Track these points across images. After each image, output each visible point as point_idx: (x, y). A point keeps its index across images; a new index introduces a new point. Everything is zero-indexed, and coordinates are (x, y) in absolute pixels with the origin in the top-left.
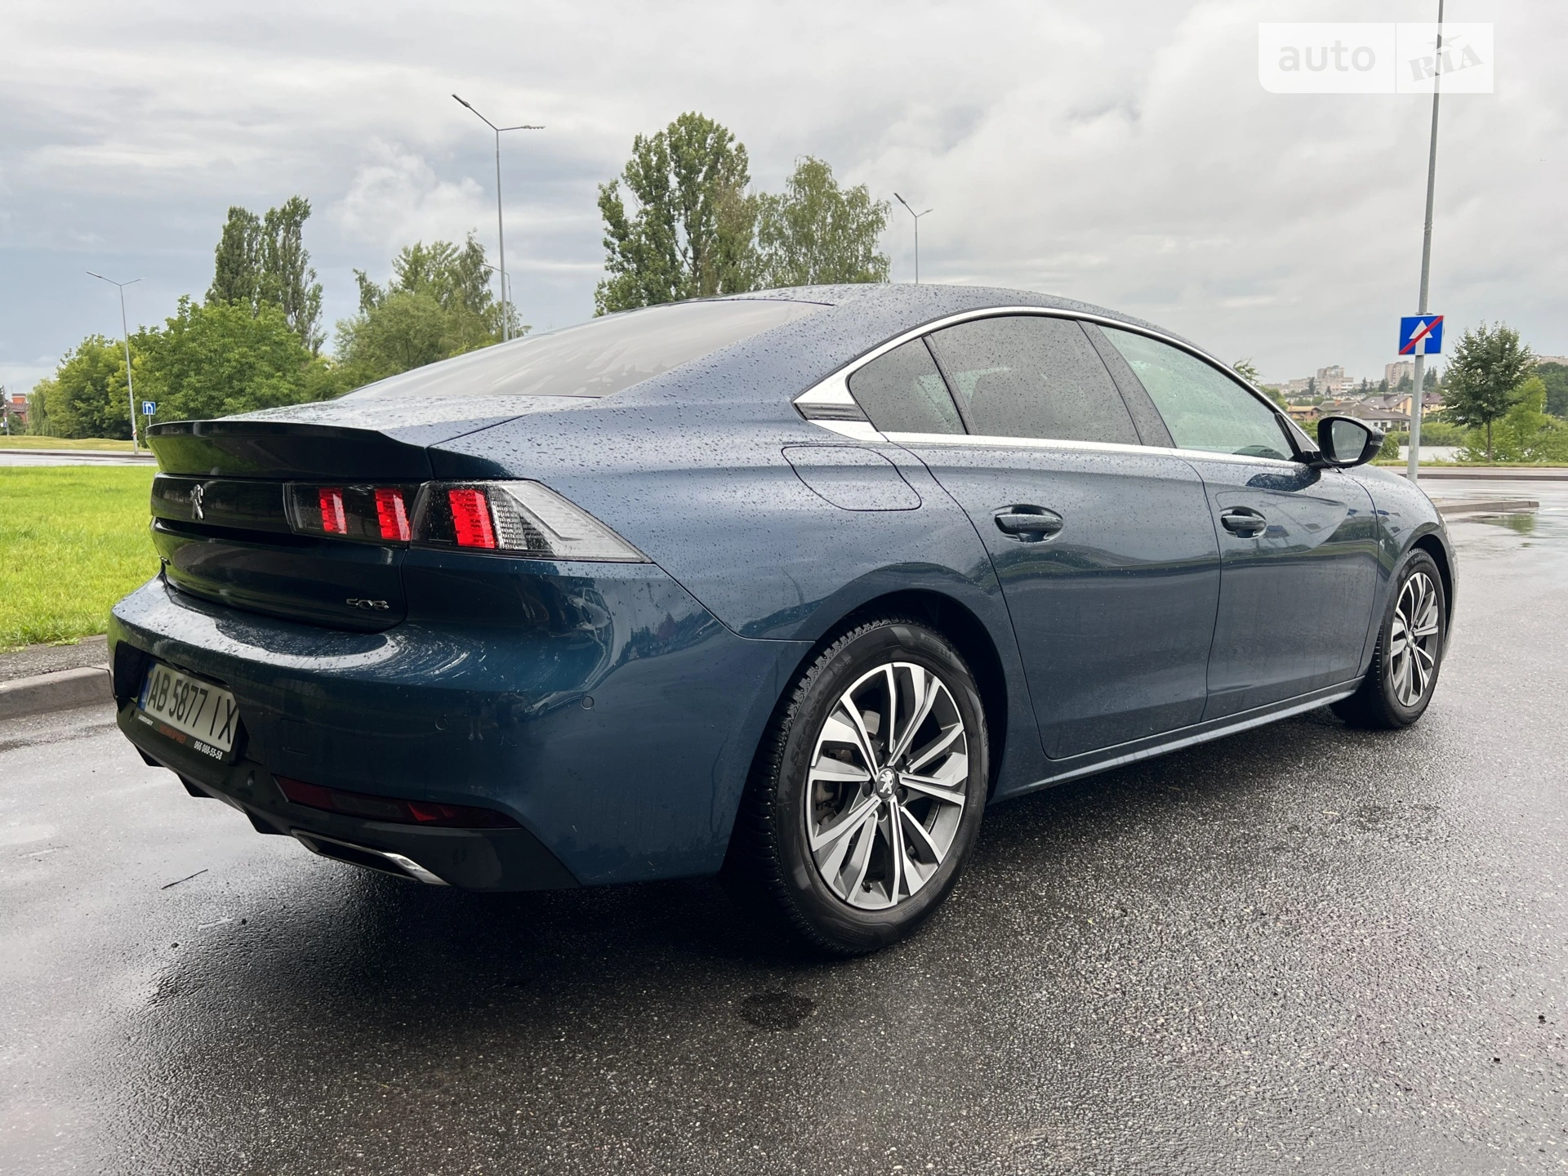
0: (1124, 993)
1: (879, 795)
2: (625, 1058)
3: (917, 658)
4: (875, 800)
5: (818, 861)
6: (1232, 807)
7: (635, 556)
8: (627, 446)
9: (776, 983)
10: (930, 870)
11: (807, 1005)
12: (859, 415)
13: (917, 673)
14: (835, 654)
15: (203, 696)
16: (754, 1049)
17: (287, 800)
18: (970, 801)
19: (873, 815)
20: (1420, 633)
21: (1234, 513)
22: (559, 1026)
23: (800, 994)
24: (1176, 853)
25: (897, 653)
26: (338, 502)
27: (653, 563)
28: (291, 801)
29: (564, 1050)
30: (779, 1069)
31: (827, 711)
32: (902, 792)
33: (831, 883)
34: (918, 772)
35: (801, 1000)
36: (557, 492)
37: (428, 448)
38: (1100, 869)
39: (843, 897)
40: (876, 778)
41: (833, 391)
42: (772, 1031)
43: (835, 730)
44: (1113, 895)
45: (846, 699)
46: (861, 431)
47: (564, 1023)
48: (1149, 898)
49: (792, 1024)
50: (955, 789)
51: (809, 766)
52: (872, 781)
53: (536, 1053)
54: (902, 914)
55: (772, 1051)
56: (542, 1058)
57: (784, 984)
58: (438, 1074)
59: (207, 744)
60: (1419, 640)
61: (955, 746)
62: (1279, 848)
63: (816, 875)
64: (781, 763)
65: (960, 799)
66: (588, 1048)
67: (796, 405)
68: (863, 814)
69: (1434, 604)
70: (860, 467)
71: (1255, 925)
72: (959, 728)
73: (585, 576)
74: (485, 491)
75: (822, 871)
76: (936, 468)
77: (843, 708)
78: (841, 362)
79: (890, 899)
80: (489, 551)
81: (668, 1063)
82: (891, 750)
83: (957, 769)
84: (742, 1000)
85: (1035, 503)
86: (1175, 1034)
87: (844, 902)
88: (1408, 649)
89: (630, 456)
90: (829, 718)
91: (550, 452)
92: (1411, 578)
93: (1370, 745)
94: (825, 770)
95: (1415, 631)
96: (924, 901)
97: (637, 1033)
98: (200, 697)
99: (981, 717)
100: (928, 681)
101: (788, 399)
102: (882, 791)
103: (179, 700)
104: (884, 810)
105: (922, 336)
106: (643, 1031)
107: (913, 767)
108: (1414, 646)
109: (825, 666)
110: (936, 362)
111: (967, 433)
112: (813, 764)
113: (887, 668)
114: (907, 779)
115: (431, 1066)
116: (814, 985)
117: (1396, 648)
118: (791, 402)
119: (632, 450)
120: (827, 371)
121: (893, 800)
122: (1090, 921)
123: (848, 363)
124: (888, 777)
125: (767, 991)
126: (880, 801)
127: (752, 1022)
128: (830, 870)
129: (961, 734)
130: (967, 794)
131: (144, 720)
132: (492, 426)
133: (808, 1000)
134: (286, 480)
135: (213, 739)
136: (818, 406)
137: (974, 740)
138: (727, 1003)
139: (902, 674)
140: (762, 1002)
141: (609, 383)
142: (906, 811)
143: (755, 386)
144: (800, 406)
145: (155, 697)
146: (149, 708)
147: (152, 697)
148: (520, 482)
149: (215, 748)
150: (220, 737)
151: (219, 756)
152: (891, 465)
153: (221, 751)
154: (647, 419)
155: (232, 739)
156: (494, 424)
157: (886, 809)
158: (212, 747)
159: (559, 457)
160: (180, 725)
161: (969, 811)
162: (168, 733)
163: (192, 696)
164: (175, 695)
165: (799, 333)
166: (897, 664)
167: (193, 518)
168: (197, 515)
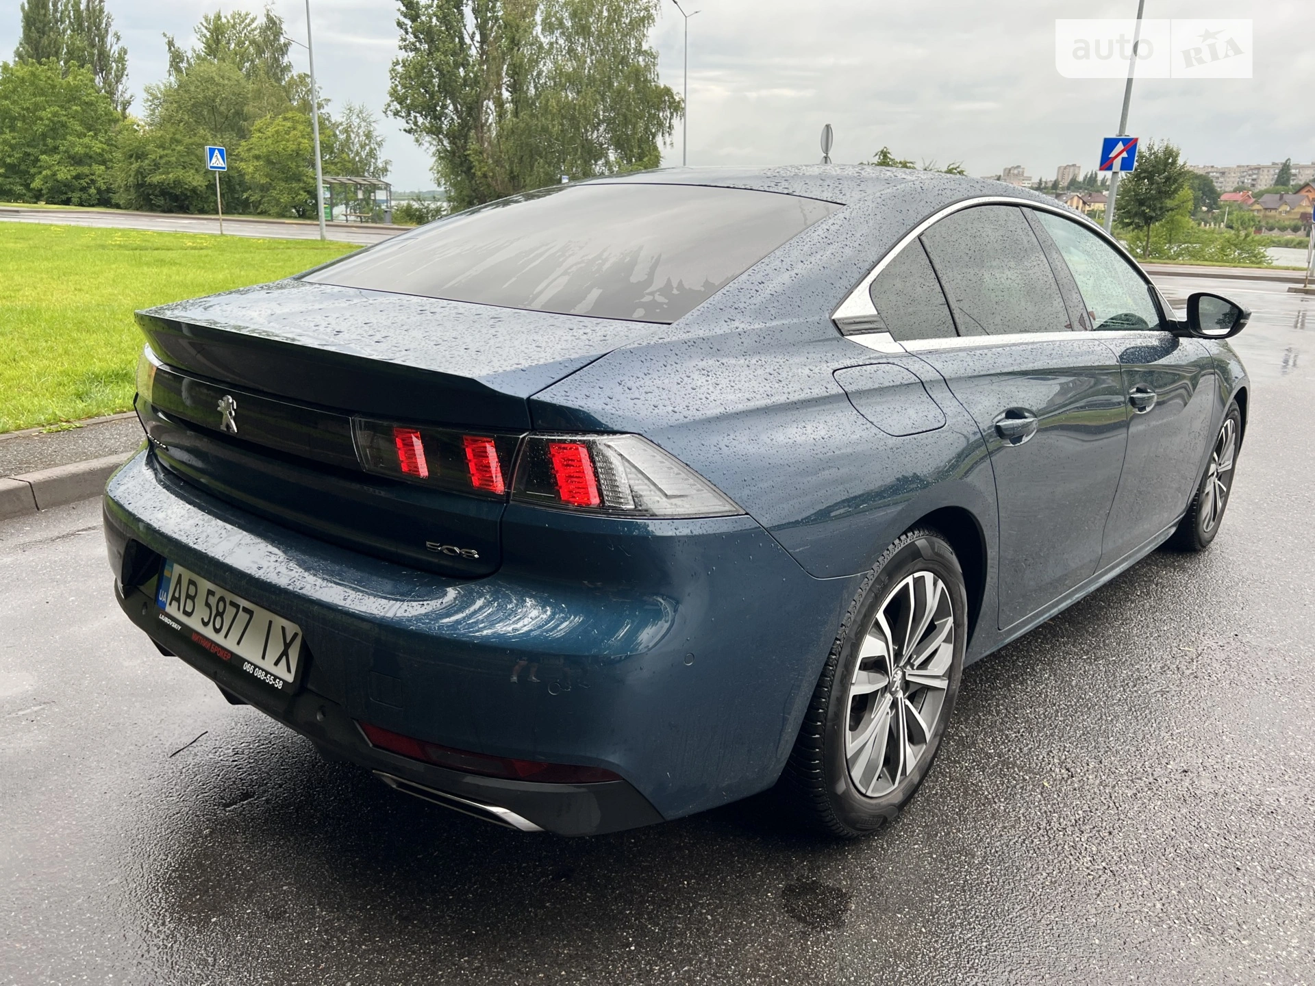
1: (892, 693)
2: (701, 969)
3: (930, 565)
5: (850, 765)
6: (1105, 643)
7: (728, 508)
9: (802, 868)
10: (921, 749)
11: (843, 897)
12: (882, 326)
13: (929, 577)
14: (876, 575)
15: (247, 616)
16: (816, 955)
17: (371, 745)
18: (951, 684)
19: (888, 713)
20: (1222, 469)
21: (1137, 392)
22: (622, 930)
23: (830, 883)
24: (1082, 698)
25: (918, 565)
26: (418, 444)
28: (376, 746)
29: (639, 962)
31: (866, 630)
32: (906, 685)
33: (857, 783)
34: (919, 666)
35: (833, 890)
36: (659, 445)
37: (529, 398)
38: (1027, 720)
39: (865, 792)
40: (891, 680)
41: (858, 305)
42: (822, 929)
43: (872, 647)
44: (1051, 751)
46: (881, 343)
47: (626, 926)
48: (1083, 755)
49: (837, 921)
50: (942, 676)
51: (850, 684)
52: (889, 682)
53: (614, 967)
54: (901, 794)
55: (833, 958)
57: (810, 870)
59: (260, 668)
60: (1219, 475)
61: (946, 638)
62: (1164, 692)
63: (848, 778)
65: (944, 684)
66: (661, 958)
67: (834, 321)
68: (881, 715)
69: (1233, 443)
70: (898, 386)
72: (950, 624)
73: (690, 534)
74: (590, 446)
75: (853, 775)
76: (949, 378)
77: (877, 624)
78: (863, 271)
79: (894, 784)
81: (743, 976)
82: (905, 651)
83: (944, 656)
84: (780, 891)
85: (1020, 405)
87: (865, 796)
89: (712, 397)
90: (867, 636)
91: (642, 398)
92: (1225, 425)
93: (1183, 569)
94: (861, 684)
95: (1219, 468)
96: (916, 779)
97: (699, 938)
98: (243, 617)
99: (965, 606)
100: (936, 585)
101: (828, 316)
102: (894, 689)
103: (214, 613)
105: (919, 237)
106: (702, 932)
107: (917, 663)
108: (1216, 481)
109: (868, 588)
110: (931, 262)
111: (958, 335)
112: (853, 681)
113: (910, 580)
114: (911, 675)
117: (1208, 486)
118: (830, 318)
119: (711, 388)
120: (853, 282)
121: (901, 695)
122: (1046, 784)
123: (869, 272)
124: (899, 676)
125: (798, 879)
126: (892, 699)
127: (801, 919)
128: (857, 773)
129: (951, 628)
130: (950, 679)
131: (166, 620)
132: (582, 368)
133: (840, 890)
134: (352, 412)
135: (268, 664)
136: (852, 321)
137: (959, 630)
138: (767, 896)
139: (919, 582)
140: (799, 893)
141: (665, 303)
142: (908, 703)
143: (799, 303)
144: (837, 322)
145: (178, 600)
146: (172, 609)
147: (173, 598)
148: (624, 436)
149: (272, 675)
150: (276, 664)
151: (279, 685)
152: (918, 380)
153: (280, 679)
154: (715, 349)
155: (293, 669)
156: (582, 365)
157: (894, 705)
158: (267, 673)
159: (652, 403)
160: (219, 639)
161: (951, 692)
162: (204, 644)
163: (230, 611)
164: (208, 605)
165: (825, 240)
166: (917, 575)
167: (223, 428)
168: (228, 426)
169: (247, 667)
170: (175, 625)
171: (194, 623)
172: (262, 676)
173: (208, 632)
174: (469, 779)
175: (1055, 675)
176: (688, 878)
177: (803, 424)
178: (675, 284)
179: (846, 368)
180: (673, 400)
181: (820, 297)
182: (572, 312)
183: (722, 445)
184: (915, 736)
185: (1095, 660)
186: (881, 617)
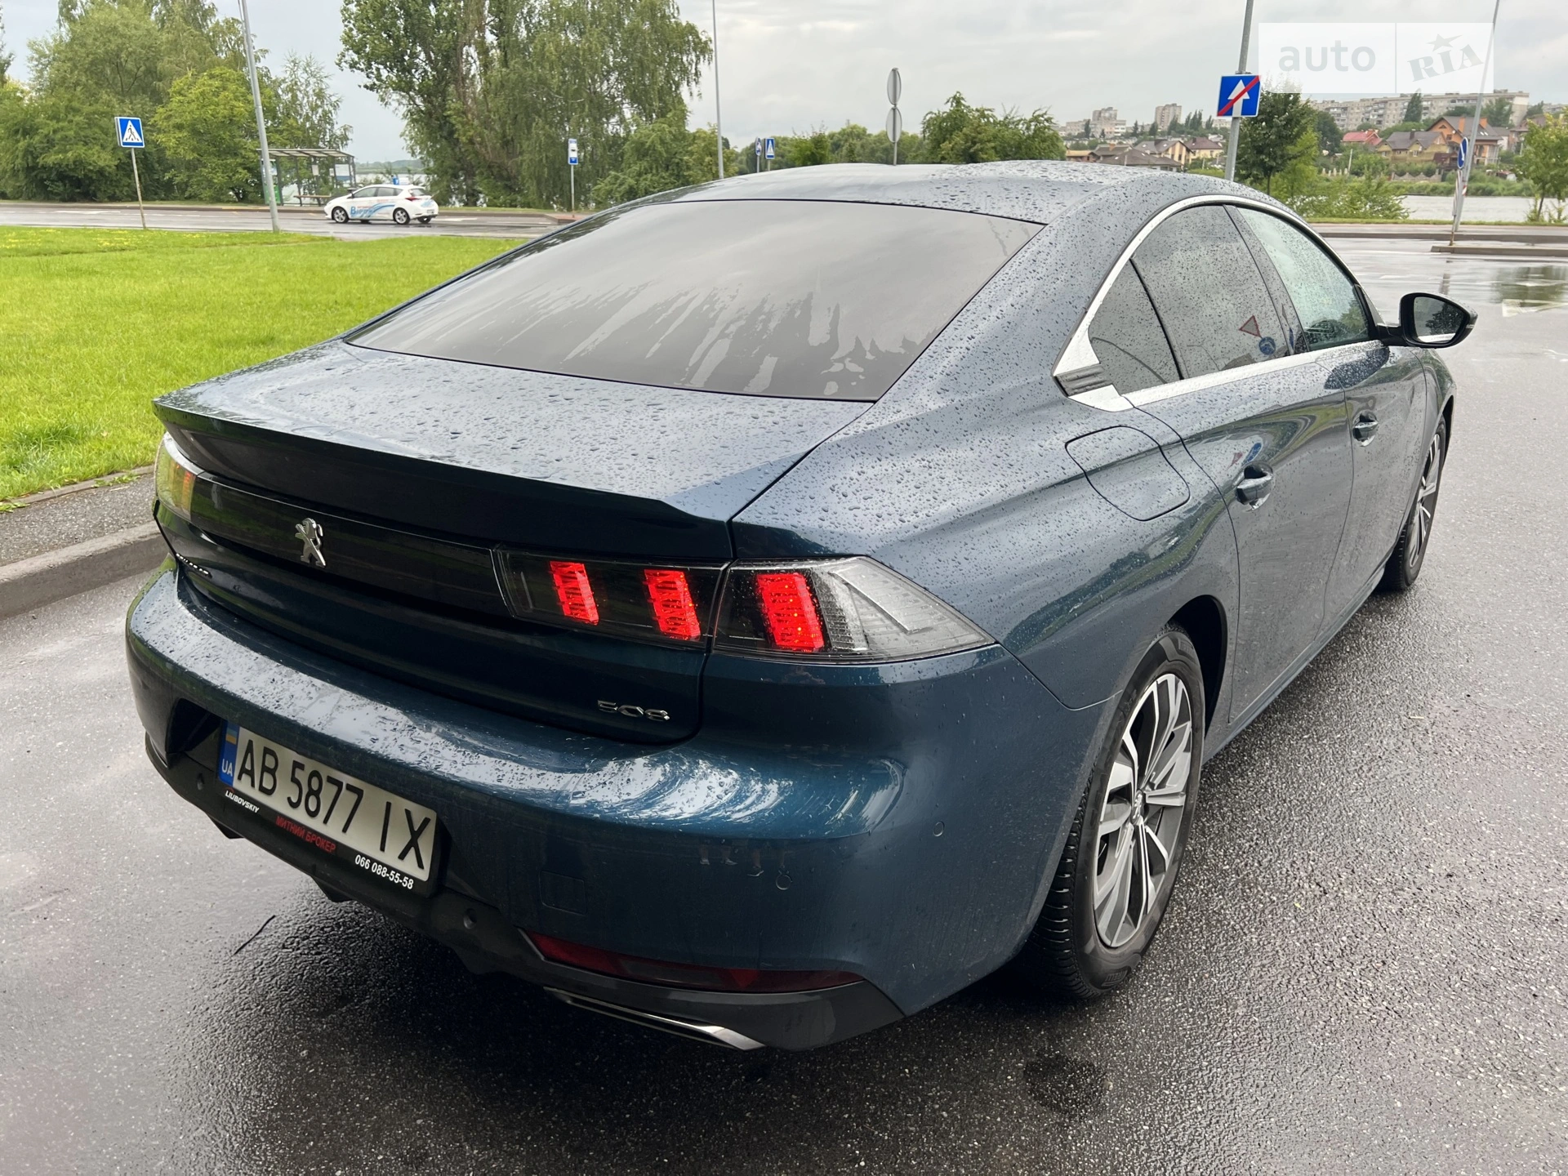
1: (1132, 822)
3: (1173, 666)
5: (1097, 918)
7: (979, 638)
9: (1041, 1040)
10: (1161, 880)
11: (1097, 1073)
12: (1105, 378)
13: (1170, 678)
15: (355, 797)
17: (542, 958)
18: (1189, 799)
19: (1131, 845)
21: (1361, 421)
22: (845, 1140)
23: (1078, 1056)
25: (1163, 668)
26: (582, 580)
27: (996, 642)
28: (551, 959)
31: (1113, 755)
32: (1147, 809)
33: (1104, 935)
34: (1157, 787)
35: (1083, 1064)
36: (891, 568)
37: (730, 521)
39: (1110, 944)
41: (1079, 355)
42: (1081, 1118)
43: (1120, 774)
46: (1105, 399)
47: (848, 1136)
49: (1095, 1104)
50: (1178, 793)
51: (1099, 823)
57: (1051, 1041)
59: (379, 863)
63: (1095, 932)
65: (1182, 801)
67: (1056, 379)
69: (1439, 461)
70: (1136, 455)
72: (1189, 727)
74: (809, 577)
75: (1100, 928)
76: (1186, 438)
77: (1125, 747)
78: (1080, 310)
79: (1136, 926)
82: (1146, 773)
83: (1182, 770)
84: (1021, 1072)
87: (1110, 948)
89: (941, 495)
90: (1114, 764)
91: (862, 507)
93: (1390, 615)
94: (1108, 821)
96: (1157, 916)
97: (938, 1142)
98: (349, 796)
100: (1177, 689)
101: (1049, 372)
102: (1134, 817)
103: (305, 791)
104: (1134, 836)
105: (1131, 260)
106: (941, 1135)
107: (1157, 782)
110: (1146, 289)
111: (1181, 378)
112: (1101, 820)
113: (1154, 687)
114: (1153, 796)
118: (1052, 375)
120: (1071, 326)
121: (1141, 821)
122: (1299, 906)
123: (1085, 311)
124: (1139, 800)
125: (1038, 1055)
126: (1132, 828)
127: (1052, 1107)
128: (1103, 925)
129: (1190, 734)
130: (1187, 794)
131: (236, 799)
132: (785, 473)
133: (1091, 1065)
134: (492, 543)
135: (390, 857)
136: (1075, 376)
137: (1197, 734)
138: (1008, 1080)
139: (1163, 688)
140: (1044, 1074)
141: (859, 373)
142: (1149, 830)
143: (1016, 360)
144: (1060, 380)
145: (251, 774)
146: (243, 785)
147: (243, 771)
148: (850, 560)
149: (397, 871)
150: (402, 856)
151: (410, 885)
152: (1155, 445)
153: (410, 877)
154: (932, 431)
155: (427, 862)
156: (785, 469)
157: (1136, 835)
158: (390, 869)
159: (875, 512)
160: (315, 824)
161: (1189, 808)
162: (296, 831)
163: (328, 791)
164: (294, 780)
165: (1034, 274)
166: (1160, 680)
167: (304, 558)
168: (313, 558)
169: (360, 861)
170: (249, 806)
171: (277, 803)
172: (383, 872)
173: (299, 815)
174: (676, 995)
175: (1278, 763)
176: (909, 1065)
177: (1045, 518)
178: (867, 347)
179: (1077, 438)
180: (897, 505)
181: (1038, 349)
182: (746, 391)
183: (960, 558)
184: (1156, 866)
185: (1318, 740)
186: (1127, 737)
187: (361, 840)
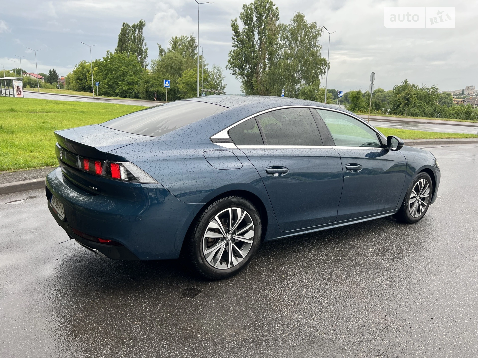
0: (280, 297)
1: (226, 241)
2: (150, 301)
3: (239, 206)
4: (225, 242)
5: (206, 257)
6: (344, 245)
7: (155, 182)
8: (159, 152)
9: (194, 285)
10: (240, 260)
12: (230, 141)
13: (239, 210)
14: (214, 206)
16: (181, 302)
18: (254, 243)
19: (224, 246)
20: (422, 196)
21: (350, 165)
22: (138, 291)
24: (319, 258)
25: (233, 205)
27: (160, 184)
28: (75, 233)
29: (136, 297)
30: (184, 308)
31: (210, 220)
32: (233, 240)
33: (209, 262)
34: (238, 235)
35: (198, 290)
36: (137, 165)
37: (106, 153)
38: (295, 261)
39: (213, 266)
40: (225, 237)
41: (224, 134)
42: (187, 298)
43: (212, 225)
44: (294, 269)
45: (216, 217)
46: (231, 146)
47: (139, 291)
48: (303, 271)
49: (193, 296)
50: (250, 239)
51: (204, 234)
52: (224, 237)
53: (130, 297)
54: (231, 270)
55: (185, 303)
56: (130, 299)
58: (105, 300)
60: (421, 198)
61: (251, 228)
62: (349, 259)
63: (205, 260)
64: (195, 233)
65: (251, 242)
66: (142, 298)
68: (221, 245)
69: (428, 188)
70: (226, 157)
71: (327, 282)
72: (252, 224)
74: (119, 165)
75: (207, 259)
76: (249, 156)
77: (215, 219)
78: (227, 126)
79: (227, 266)
80: (119, 180)
81: (159, 303)
82: (230, 230)
83: (251, 234)
84: (184, 289)
85: (280, 165)
86: (286, 309)
87: (213, 267)
88: (417, 201)
89: (159, 155)
90: (211, 222)
91: (137, 154)
92: (419, 181)
94: (209, 235)
95: (420, 196)
96: (238, 267)
97: (155, 295)
98: (60, 204)
99: (259, 221)
100: (243, 212)
101: (209, 138)
102: (227, 240)
103: (57, 203)
104: (227, 244)
105: (255, 117)
106: (157, 294)
108: (419, 200)
109: (210, 209)
110: (257, 124)
111: (264, 145)
112: (205, 233)
113: (229, 209)
114: (235, 237)
115: (105, 298)
116: (203, 287)
117: (411, 201)
118: (210, 138)
119: (160, 153)
120: (222, 129)
121: (231, 242)
122: (283, 276)
123: (229, 126)
124: (229, 236)
125: (191, 287)
126: (226, 242)
127: (184, 295)
128: (209, 259)
129: (252, 226)
130: (253, 241)
134: (77, 155)
136: (218, 139)
137: (256, 227)
138: (180, 289)
139: (234, 210)
140: (189, 290)
141: (160, 132)
142: (234, 245)
144: (212, 139)
146: (52, 203)
147: (53, 200)
148: (128, 163)
150: (63, 214)
152: (235, 156)
153: (62, 218)
154: (166, 144)
155: (65, 216)
156: (124, 146)
159: (139, 156)
160: (56, 209)
161: (254, 245)
162: (54, 210)
164: (56, 201)
166: (233, 208)
169: (59, 215)
170: (51, 206)
171: (54, 205)
172: (60, 217)
173: (55, 207)
174: (90, 242)
177: (187, 164)
178: (166, 128)
181: (208, 132)
182: (136, 133)
184: (237, 255)
187: (59, 212)
